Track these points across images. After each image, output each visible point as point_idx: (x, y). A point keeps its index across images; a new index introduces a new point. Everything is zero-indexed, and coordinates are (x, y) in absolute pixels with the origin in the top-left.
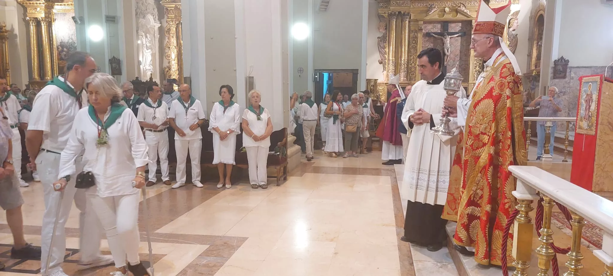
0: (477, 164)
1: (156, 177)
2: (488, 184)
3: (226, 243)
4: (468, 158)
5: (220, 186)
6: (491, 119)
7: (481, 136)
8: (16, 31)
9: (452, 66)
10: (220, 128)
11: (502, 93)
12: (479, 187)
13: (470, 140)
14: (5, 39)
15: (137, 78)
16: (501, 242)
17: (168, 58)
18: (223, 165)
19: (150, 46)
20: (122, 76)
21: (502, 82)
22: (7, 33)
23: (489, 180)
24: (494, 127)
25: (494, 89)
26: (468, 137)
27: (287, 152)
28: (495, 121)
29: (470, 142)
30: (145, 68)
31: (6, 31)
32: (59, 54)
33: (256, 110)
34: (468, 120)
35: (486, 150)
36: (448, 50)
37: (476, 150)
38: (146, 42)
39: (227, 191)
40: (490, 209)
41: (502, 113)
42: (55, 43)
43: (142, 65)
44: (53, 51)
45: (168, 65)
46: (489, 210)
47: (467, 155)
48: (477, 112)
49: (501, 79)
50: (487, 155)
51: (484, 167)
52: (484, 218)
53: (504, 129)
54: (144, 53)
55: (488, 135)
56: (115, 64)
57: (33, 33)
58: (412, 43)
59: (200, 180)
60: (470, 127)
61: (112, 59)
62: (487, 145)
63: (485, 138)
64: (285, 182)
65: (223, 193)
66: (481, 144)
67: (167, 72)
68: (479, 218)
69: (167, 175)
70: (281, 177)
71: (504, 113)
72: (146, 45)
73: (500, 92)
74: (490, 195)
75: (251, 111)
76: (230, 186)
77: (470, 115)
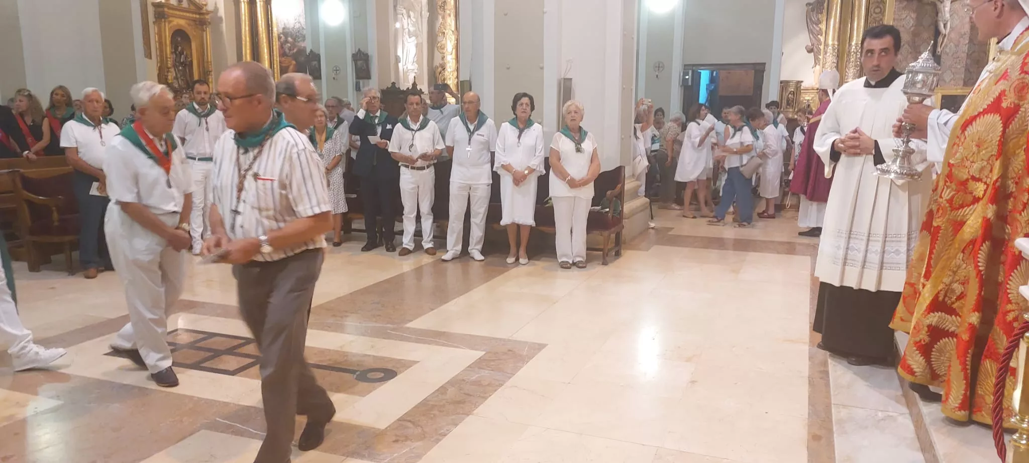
0: (958, 236)
1: (415, 241)
2: (977, 275)
3: (511, 351)
4: (940, 224)
5: (510, 260)
6: (993, 153)
7: (972, 185)
8: (222, 13)
9: (952, 55)
10: (514, 166)
11: (1021, 103)
12: (957, 278)
13: (948, 191)
14: (206, 24)
15: (394, 84)
16: (994, 380)
17: (441, 51)
18: (516, 226)
19: (415, 31)
20: (370, 81)
21: (1022, 83)
22: (210, 15)
23: (979, 266)
24: (999, 169)
25: (1005, 96)
26: (945, 184)
27: (622, 208)
28: (1002, 157)
29: (947, 194)
30: (405, 67)
31: (208, 13)
32: (282, 47)
33: (573, 134)
34: (949, 153)
35: (977, 210)
36: (945, 26)
37: (958, 209)
38: (408, 24)
39: (520, 270)
40: (978, 320)
41: (1019, 141)
42: (275, 29)
43: (401, 62)
44: (272, 42)
45: (441, 62)
46: (976, 323)
47: (938, 218)
48: (967, 139)
49: (1023, 75)
50: (980, 220)
51: (973, 242)
52: (965, 337)
53: (1020, 172)
54: (405, 43)
55: (985, 183)
56: (361, 62)
57: (245, 14)
58: (874, 12)
59: (480, 250)
60: (950, 165)
61: (357, 53)
62: (981, 203)
63: (978, 188)
64: (615, 259)
65: (514, 271)
66: (970, 198)
67: (440, 73)
68: (953, 335)
69: (430, 239)
70: (609, 250)
71: (1021, 143)
72: (409, 30)
73: (1016, 102)
74: (979, 294)
75: (566, 135)
76: (527, 260)
77: (953, 144)
